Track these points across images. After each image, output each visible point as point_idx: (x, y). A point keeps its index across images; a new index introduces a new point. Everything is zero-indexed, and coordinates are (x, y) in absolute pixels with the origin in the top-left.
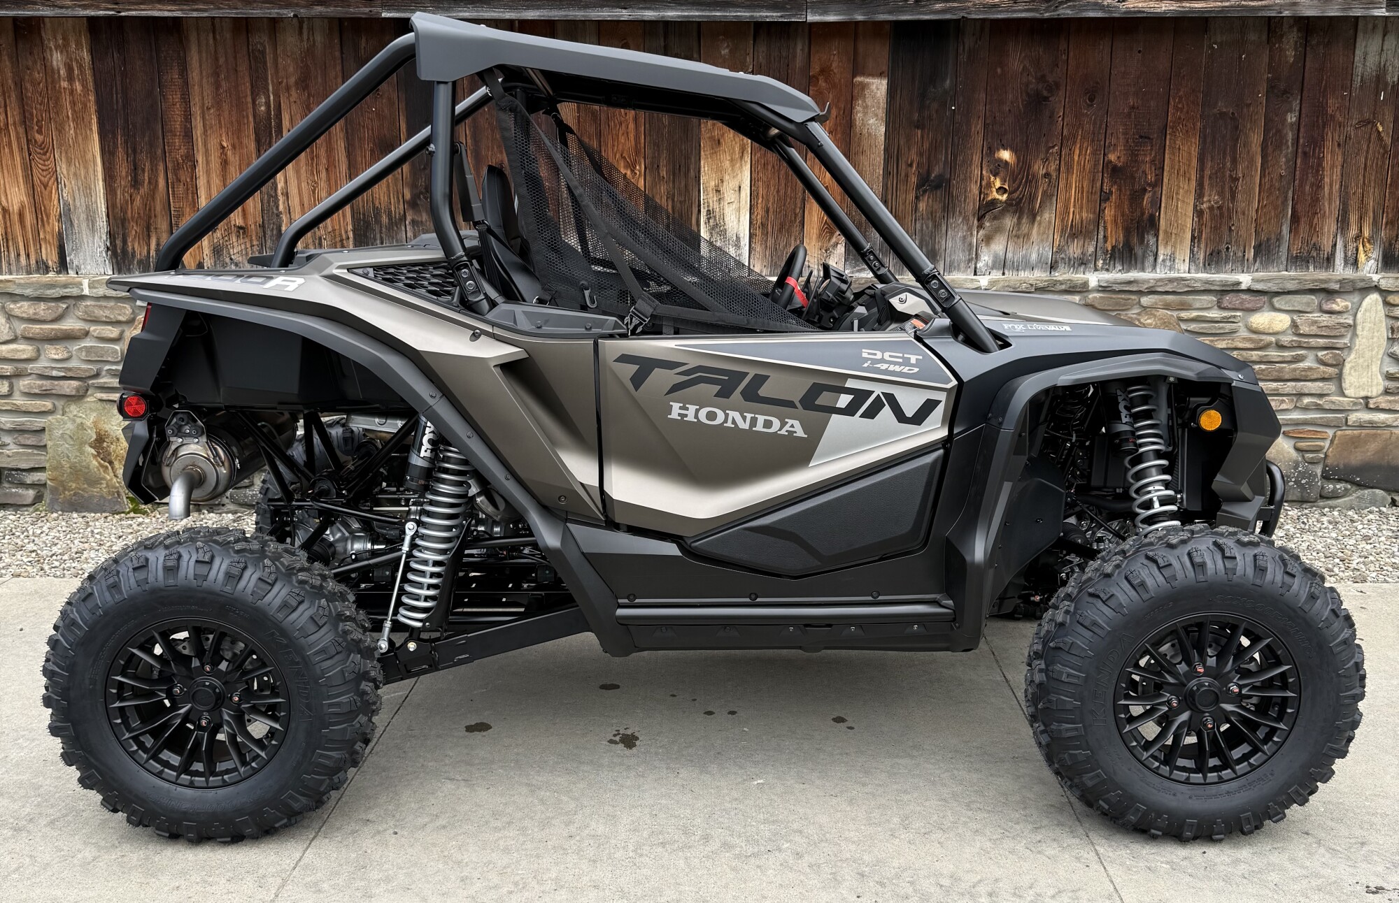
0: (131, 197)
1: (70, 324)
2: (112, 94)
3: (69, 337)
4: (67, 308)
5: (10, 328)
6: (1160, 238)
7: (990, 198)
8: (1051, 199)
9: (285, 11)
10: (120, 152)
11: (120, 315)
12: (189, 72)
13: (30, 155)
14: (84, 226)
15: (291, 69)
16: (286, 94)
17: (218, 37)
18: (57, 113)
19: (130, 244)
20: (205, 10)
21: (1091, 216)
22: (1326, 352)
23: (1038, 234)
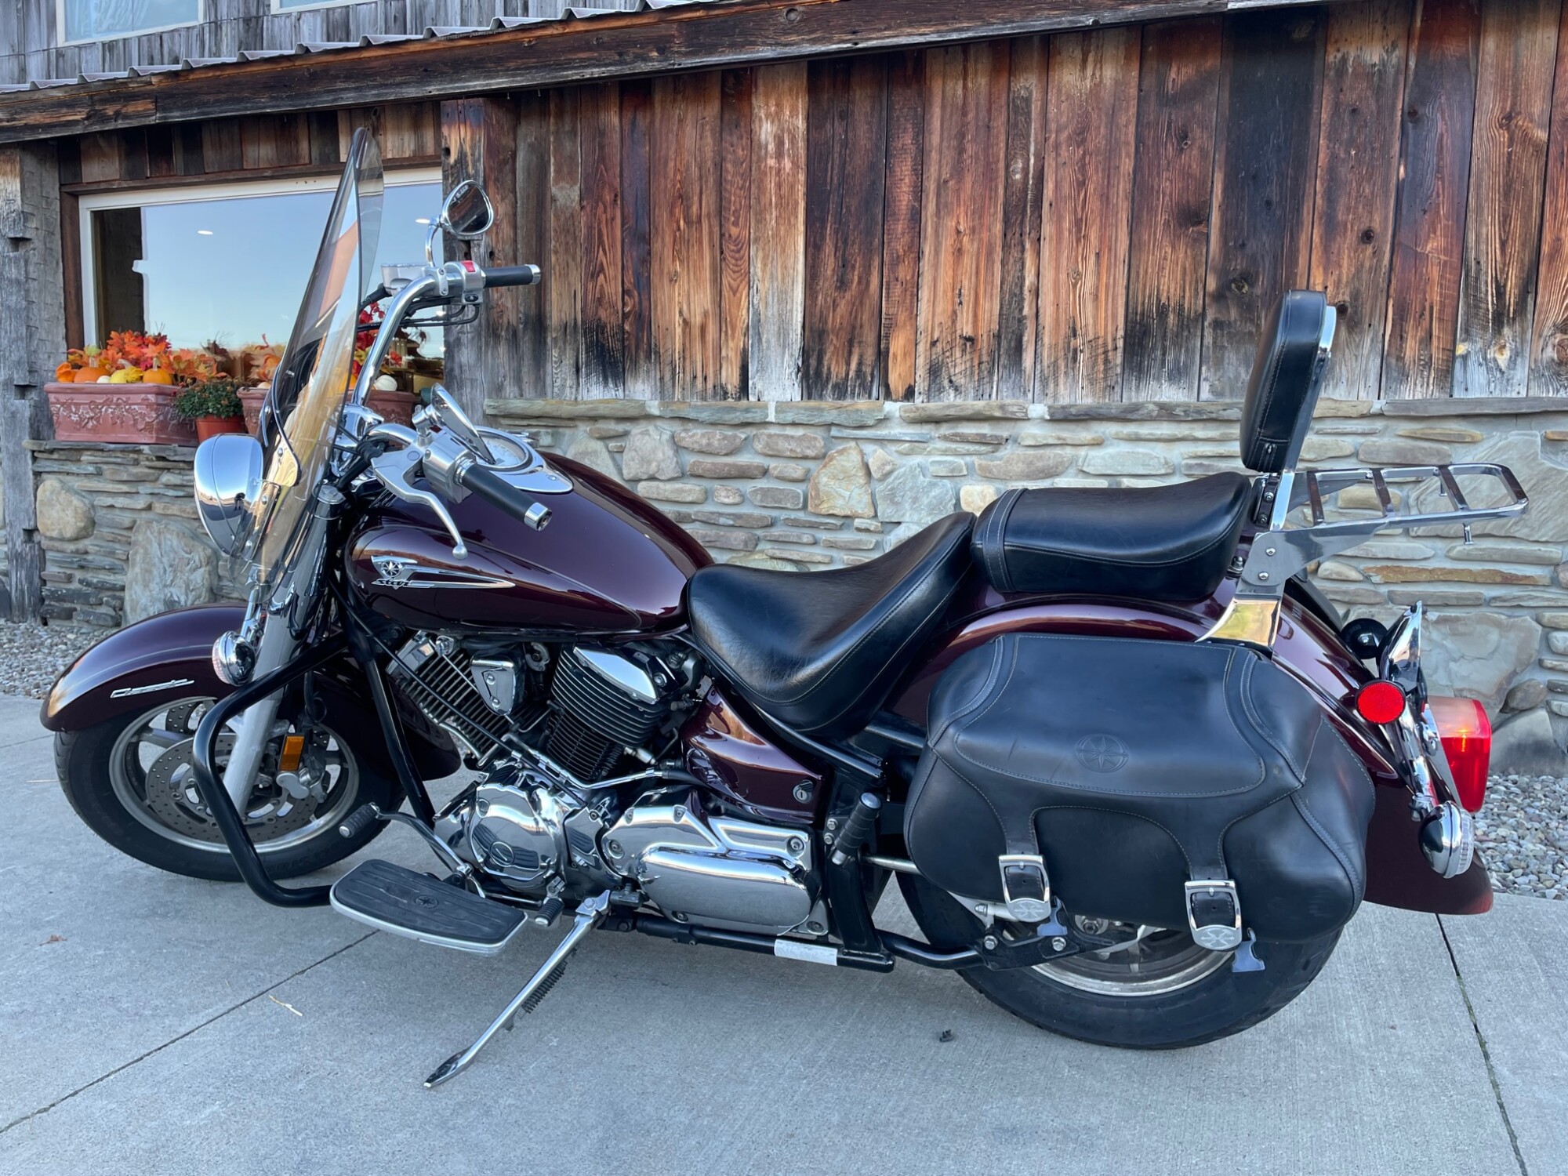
0: (834, 302)
1: (744, 459)
2: (826, 170)
3: (743, 474)
4: (746, 439)
5: (677, 462)
9: (1082, 18)
10: (828, 248)
11: (808, 448)
12: (926, 134)
13: (722, 253)
14: (773, 341)
15: (1064, 119)
16: (1053, 155)
17: (970, 85)
18: (758, 200)
19: (826, 363)
20: (968, 29)
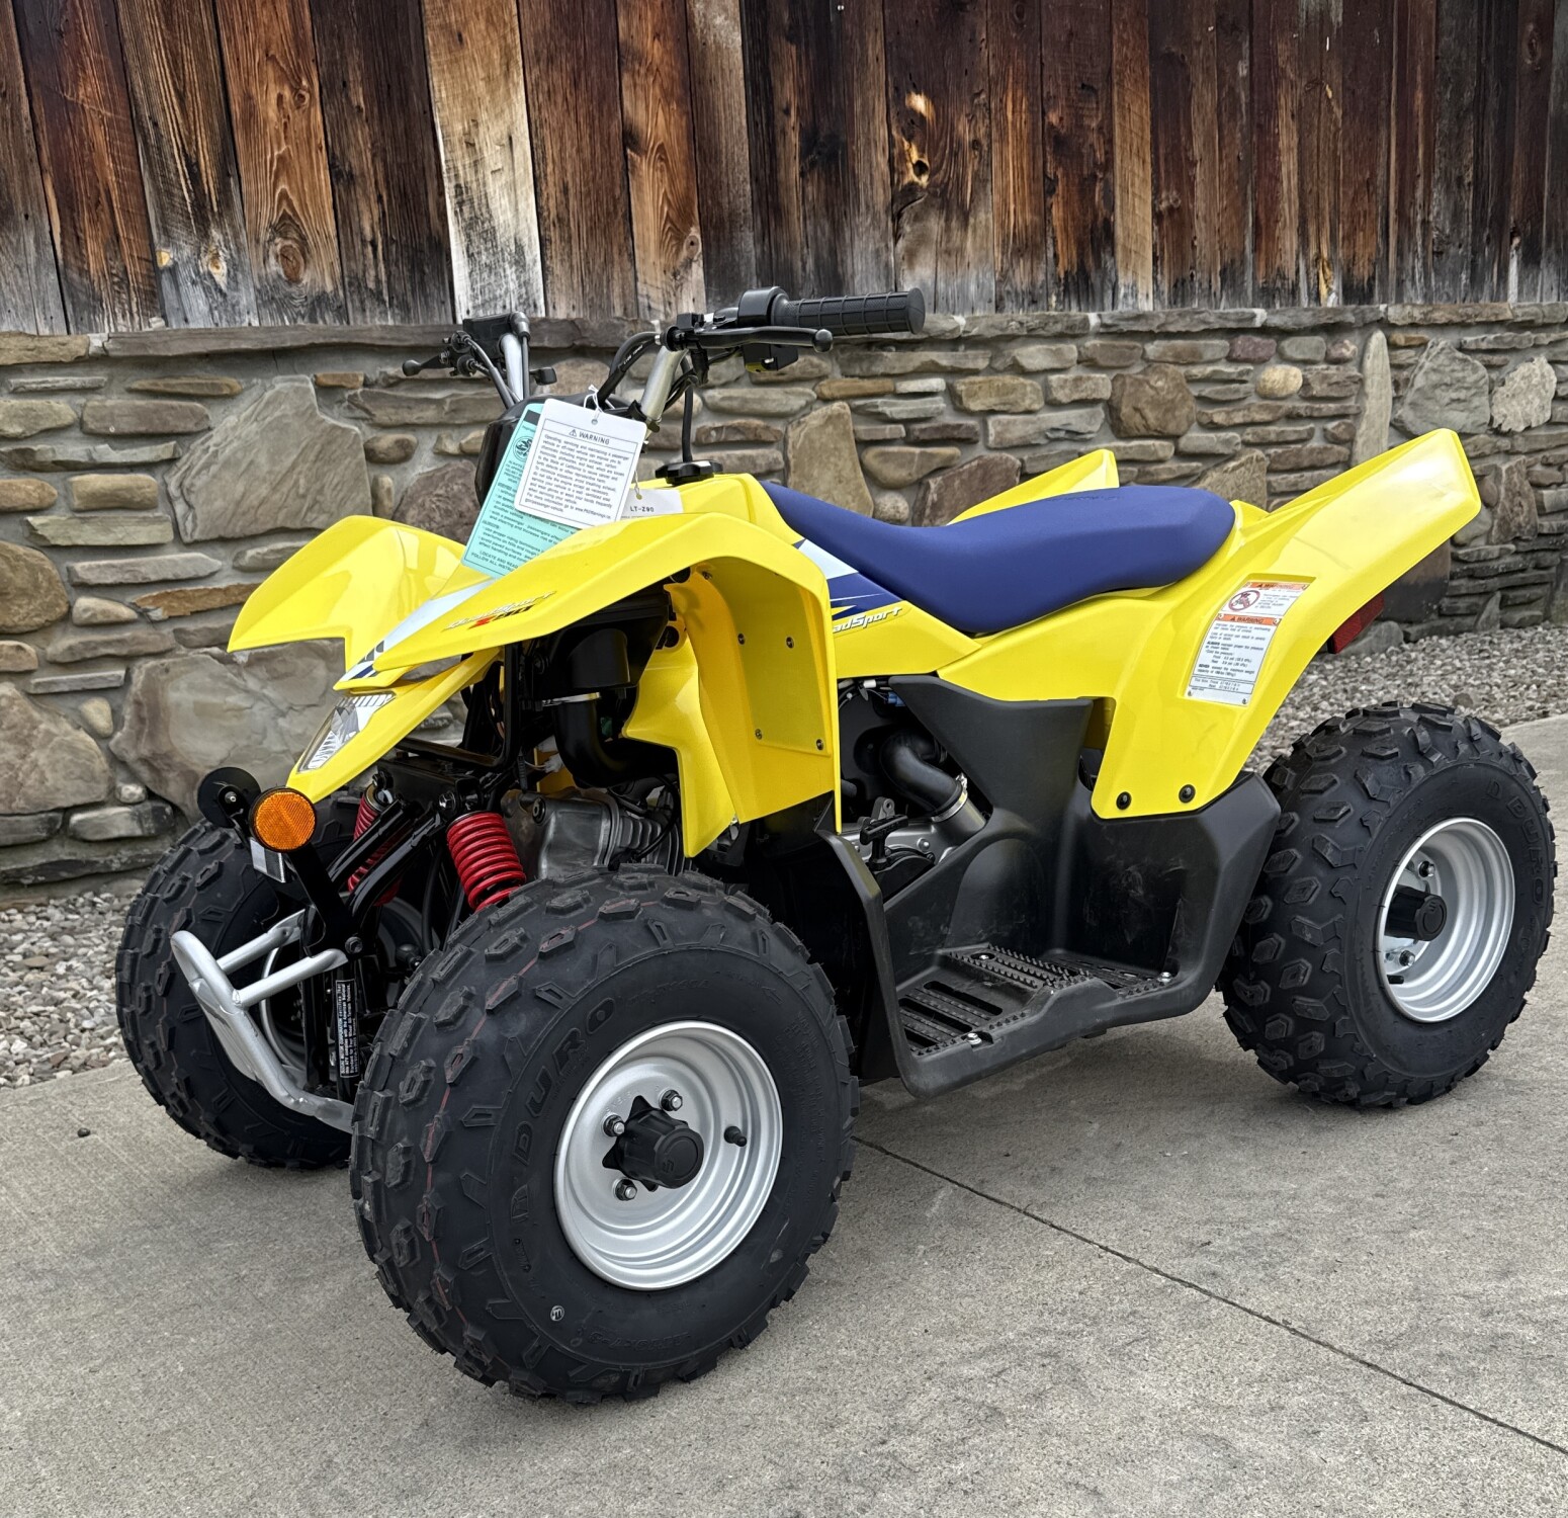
6: (1119, 255)
7: (906, 181)
8: (985, 187)
21: (1036, 219)
22: (1335, 423)
23: (975, 249)
